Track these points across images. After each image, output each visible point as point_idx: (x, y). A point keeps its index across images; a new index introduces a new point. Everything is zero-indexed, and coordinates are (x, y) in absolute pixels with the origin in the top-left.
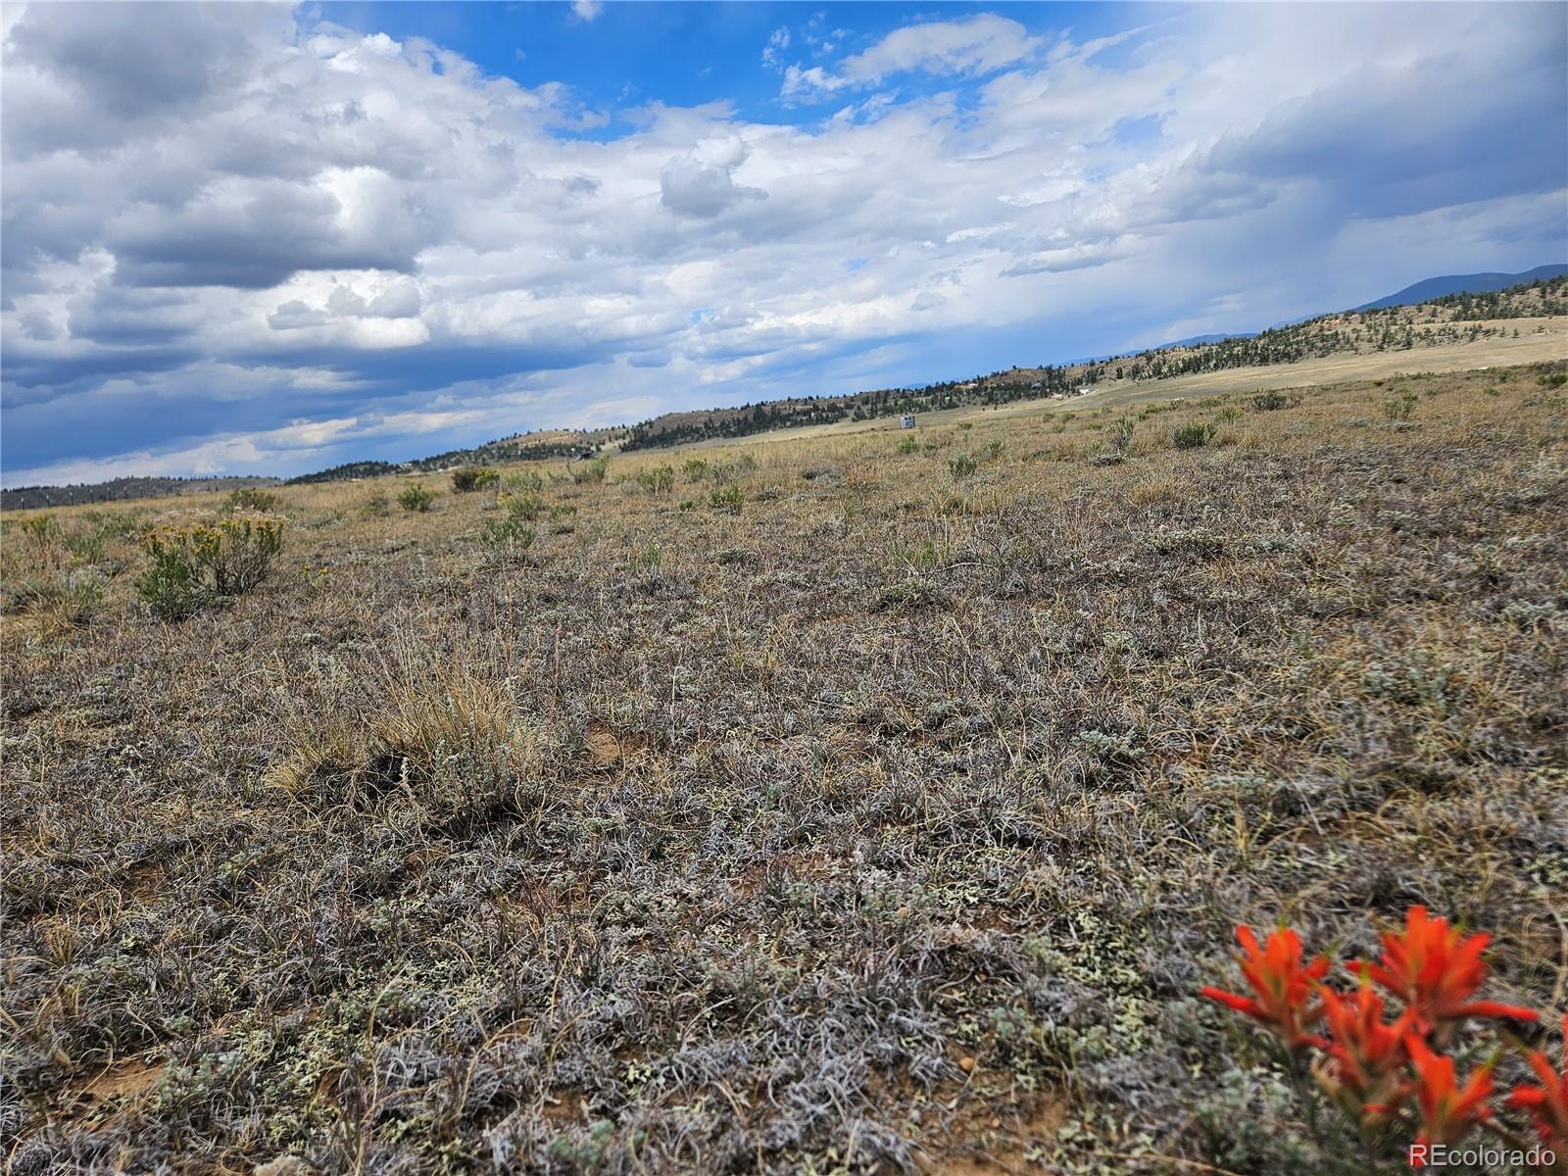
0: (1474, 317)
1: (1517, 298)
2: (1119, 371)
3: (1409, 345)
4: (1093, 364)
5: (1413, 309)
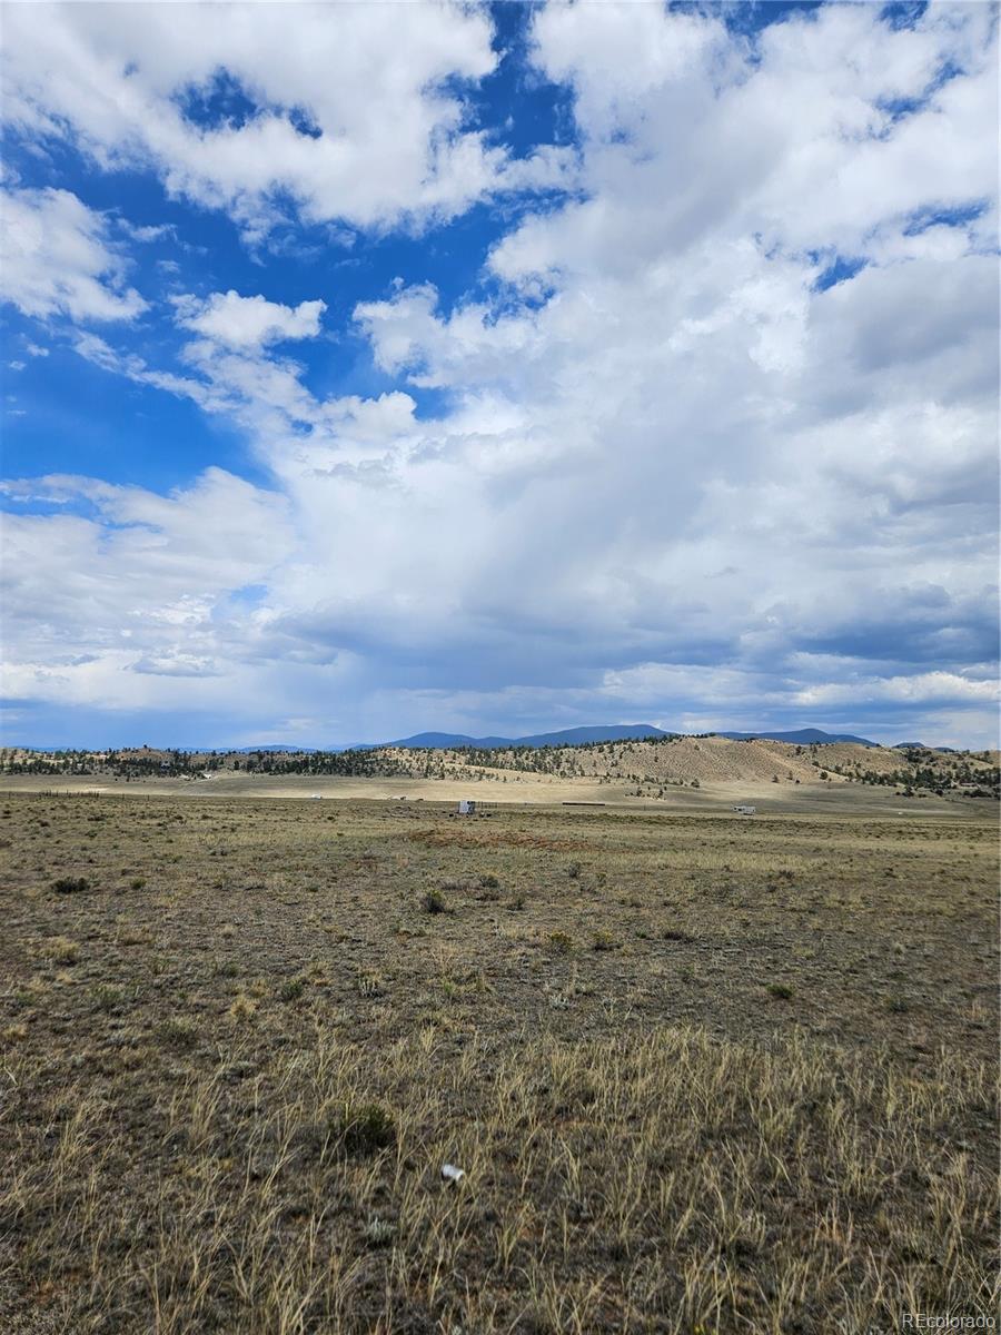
2: (237, 763)
4: (214, 754)
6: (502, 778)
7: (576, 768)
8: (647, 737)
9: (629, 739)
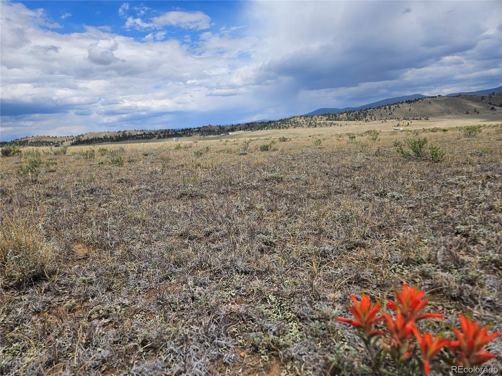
0: (331, 120)
1: (341, 115)
2: (240, 128)
3: (316, 126)
4: (233, 125)
5: (317, 116)
6: (340, 124)
7: (373, 117)
8: (407, 100)
9: (399, 102)
